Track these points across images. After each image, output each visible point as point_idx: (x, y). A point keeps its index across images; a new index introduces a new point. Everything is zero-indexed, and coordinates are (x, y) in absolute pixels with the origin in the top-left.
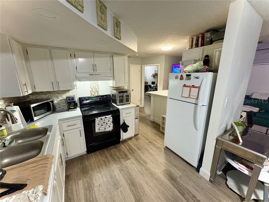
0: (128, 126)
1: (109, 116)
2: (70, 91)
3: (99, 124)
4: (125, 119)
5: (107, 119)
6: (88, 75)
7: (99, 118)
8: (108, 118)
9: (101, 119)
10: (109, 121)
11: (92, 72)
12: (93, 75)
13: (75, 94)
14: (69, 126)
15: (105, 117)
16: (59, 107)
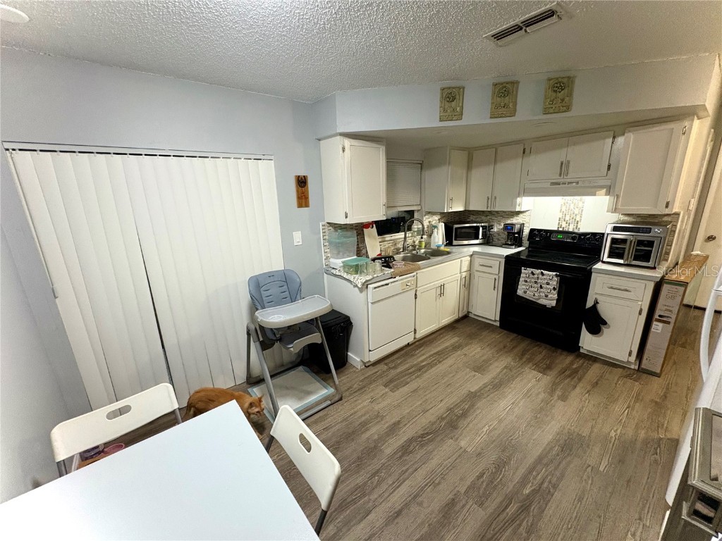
0: (605, 323)
1: (551, 273)
2: (521, 215)
3: (526, 281)
4: (600, 299)
5: (544, 277)
6: (548, 185)
7: (530, 270)
8: (548, 278)
9: (533, 274)
10: (548, 284)
11: (556, 178)
12: (559, 184)
13: (527, 220)
14: (483, 265)
15: (542, 272)
16: (498, 240)
